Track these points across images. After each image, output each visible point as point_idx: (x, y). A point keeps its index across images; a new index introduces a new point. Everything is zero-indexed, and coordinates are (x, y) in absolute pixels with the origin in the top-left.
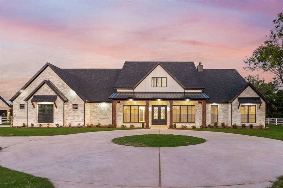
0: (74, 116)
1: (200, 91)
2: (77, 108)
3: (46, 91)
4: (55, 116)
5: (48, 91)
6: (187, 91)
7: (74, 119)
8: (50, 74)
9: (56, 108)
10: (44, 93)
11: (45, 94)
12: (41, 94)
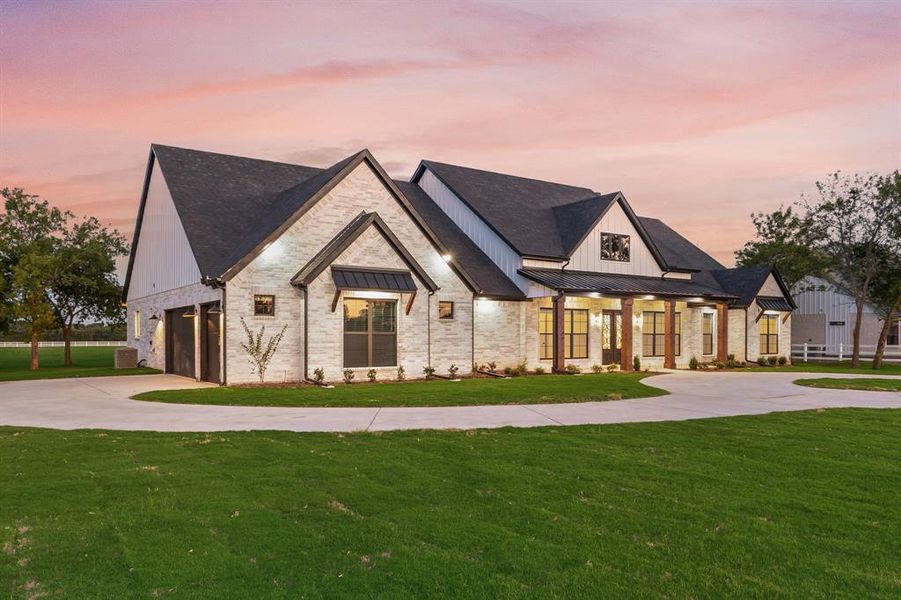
0: (443, 342)
1: (688, 277)
2: (450, 316)
3: (370, 251)
4: (403, 342)
5: (379, 253)
6: (669, 275)
7: (443, 351)
8: (370, 191)
9: (407, 314)
10: (367, 257)
11: (369, 263)
12: (356, 260)
